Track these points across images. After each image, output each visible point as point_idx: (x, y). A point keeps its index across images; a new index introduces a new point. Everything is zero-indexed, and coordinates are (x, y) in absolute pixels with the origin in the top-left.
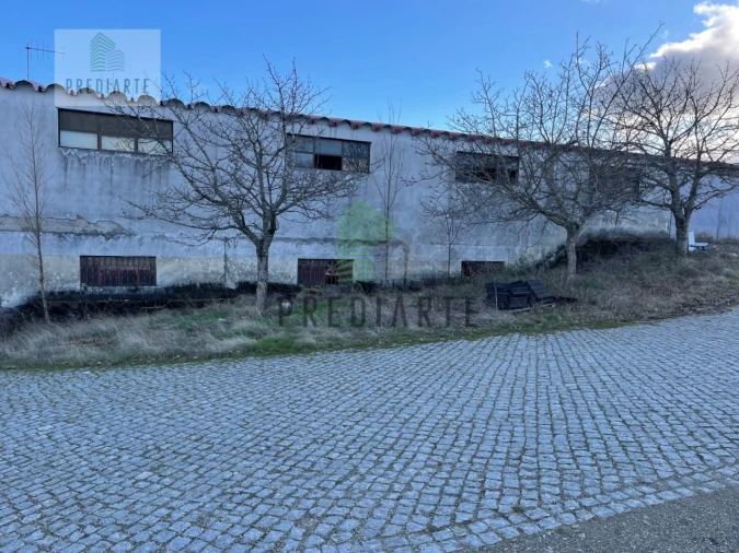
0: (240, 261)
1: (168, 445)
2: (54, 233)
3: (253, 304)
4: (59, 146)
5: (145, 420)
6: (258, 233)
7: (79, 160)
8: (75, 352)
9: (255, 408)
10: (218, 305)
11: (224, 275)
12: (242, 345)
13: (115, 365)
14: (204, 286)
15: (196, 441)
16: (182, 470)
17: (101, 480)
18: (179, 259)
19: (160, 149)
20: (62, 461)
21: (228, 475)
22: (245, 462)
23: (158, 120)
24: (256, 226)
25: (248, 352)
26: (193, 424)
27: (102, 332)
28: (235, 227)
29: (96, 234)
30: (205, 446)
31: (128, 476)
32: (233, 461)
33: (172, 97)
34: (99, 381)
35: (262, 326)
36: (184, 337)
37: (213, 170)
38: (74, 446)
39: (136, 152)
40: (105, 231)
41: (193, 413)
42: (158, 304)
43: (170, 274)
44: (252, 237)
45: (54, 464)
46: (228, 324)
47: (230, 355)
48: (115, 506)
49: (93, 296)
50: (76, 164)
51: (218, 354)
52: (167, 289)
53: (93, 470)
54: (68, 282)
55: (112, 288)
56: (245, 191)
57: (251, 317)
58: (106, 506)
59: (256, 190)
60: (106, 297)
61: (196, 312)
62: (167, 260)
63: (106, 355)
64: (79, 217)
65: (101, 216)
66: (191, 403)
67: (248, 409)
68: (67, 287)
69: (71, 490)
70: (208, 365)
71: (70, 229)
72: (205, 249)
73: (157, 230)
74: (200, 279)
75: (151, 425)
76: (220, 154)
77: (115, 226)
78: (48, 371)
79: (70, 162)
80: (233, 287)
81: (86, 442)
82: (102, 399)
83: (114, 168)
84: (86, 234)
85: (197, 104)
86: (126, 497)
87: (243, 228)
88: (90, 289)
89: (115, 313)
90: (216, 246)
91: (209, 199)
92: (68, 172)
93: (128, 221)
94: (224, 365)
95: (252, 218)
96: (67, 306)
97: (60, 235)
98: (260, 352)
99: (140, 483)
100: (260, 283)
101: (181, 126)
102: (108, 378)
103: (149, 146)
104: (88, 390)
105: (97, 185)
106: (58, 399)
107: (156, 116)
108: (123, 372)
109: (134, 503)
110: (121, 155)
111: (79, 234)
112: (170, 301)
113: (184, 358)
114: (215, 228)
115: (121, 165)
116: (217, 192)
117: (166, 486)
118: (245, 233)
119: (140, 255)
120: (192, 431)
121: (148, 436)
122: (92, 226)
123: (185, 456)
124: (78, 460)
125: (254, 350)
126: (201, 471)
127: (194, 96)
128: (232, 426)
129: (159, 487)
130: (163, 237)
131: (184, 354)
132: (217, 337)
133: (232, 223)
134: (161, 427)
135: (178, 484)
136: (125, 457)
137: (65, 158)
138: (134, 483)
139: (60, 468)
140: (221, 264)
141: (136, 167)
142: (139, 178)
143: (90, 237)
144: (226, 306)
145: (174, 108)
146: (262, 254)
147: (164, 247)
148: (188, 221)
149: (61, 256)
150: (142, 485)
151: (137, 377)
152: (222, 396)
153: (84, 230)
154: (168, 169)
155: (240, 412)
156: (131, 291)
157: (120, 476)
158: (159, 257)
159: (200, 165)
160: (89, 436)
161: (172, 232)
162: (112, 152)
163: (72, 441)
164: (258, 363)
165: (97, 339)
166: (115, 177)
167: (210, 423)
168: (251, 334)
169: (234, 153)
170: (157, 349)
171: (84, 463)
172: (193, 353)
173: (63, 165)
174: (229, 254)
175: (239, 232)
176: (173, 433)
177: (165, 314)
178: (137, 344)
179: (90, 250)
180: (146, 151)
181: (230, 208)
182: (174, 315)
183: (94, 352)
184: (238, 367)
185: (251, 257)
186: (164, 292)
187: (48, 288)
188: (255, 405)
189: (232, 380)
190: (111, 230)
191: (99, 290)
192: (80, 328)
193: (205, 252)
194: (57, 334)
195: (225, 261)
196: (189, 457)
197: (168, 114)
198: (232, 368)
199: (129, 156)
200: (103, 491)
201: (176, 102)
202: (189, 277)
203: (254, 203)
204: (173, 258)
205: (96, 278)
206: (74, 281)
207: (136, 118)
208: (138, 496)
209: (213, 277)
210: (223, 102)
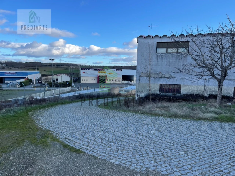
0: (210, 87)
1: (189, 145)
2: (154, 77)
3: (215, 102)
4: (156, 53)
5: (180, 135)
6: (219, 77)
7: (161, 56)
8: (158, 111)
9: (220, 140)
10: (201, 101)
11: (204, 92)
12: (212, 117)
13: (170, 117)
14: (196, 95)
15: (198, 146)
16: (194, 155)
17: (169, 151)
18: (189, 85)
19: (185, 51)
20: (158, 142)
21: (211, 161)
22: (217, 158)
23: (185, 42)
24: (218, 75)
25: (214, 119)
26: (196, 140)
27: (165, 106)
28: (210, 75)
29: (164, 77)
30: (202, 149)
31: (177, 152)
32: (212, 156)
33: (190, 33)
34: (165, 121)
35: (220, 111)
36: (190, 111)
37: (203, 56)
38: (161, 139)
39: (177, 52)
40: (167, 77)
41: (196, 136)
42: (181, 99)
43: (185, 90)
44: (216, 78)
45: (156, 142)
46: (206, 108)
47: (208, 119)
48: (174, 160)
49: (162, 96)
50: (160, 57)
51: (203, 118)
52: (184, 95)
53: (167, 147)
54: (156, 91)
55: (168, 93)
56: (215, 62)
57: (215, 107)
58: (171, 159)
59: (219, 62)
60: (166, 96)
61: (194, 103)
62: (185, 86)
63: (167, 113)
64: (160, 73)
65: (166, 72)
66: (196, 133)
67: (217, 139)
68: (156, 92)
69: (161, 151)
70: (200, 121)
71: (157, 76)
72: (197, 83)
73: (182, 76)
74: (195, 92)
75: (183, 137)
76: (206, 50)
77: (170, 75)
78: (152, 116)
79: (159, 57)
80: (207, 95)
81: (164, 138)
82: (167, 126)
83: (171, 58)
84: (162, 77)
85: (199, 34)
86: (177, 158)
87: (213, 75)
88: (162, 93)
89: (169, 101)
90: (202, 82)
91: (201, 66)
92: (158, 60)
93: (174, 73)
94: (206, 122)
95: (217, 72)
96: (155, 98)
97: (155, 78)
98: (219, 120)
99: (181, 155)
100: (218, 95)
101: (193, 42)
102: (168, 120)
103: (182, 50)
104: (163, 123)
105: (166, 63)
106: (155, 124)
107: (185, 40)
108: (172, 119)
109: (180, 161)
110: (173, 54)
111: (160, 78)
112: (185, 99)
113: (191, 118)
114: (203, 75)
115: (173, 57)
116: (204, 63)
117: (189, 159)
118: (214, 77)
119: (176, 84)
120: (196, 143)
121: (182, 141)
122: (163, 75)
123: (195, 150)
124: (162, 143)
125: (217, 119)
126: (201, 157)
127: (198, 32)
128: (211, 144)
129: (187, 158)
130: (184, 78)
131: (191, 117)
132: (202, 112)
133: (209, 73)
134: (186, 139)
135: (193, 159)
136: (176, 146)
137: (158, 56)
138: (179, 154)
139: (157, 144)
140: (203, 88)
141: (177, 57)
142: (178, 60)
143: (163, 78)
144: (205, 102)
145: (191, 37)
146: (220, 85)
147: (184, 82)
148: (193, 73)
149: (155, 84)
150: (182, 156)
151: (177, 122)
152: (206, 133)
153: (161, 76)
154: (187, 57)
155: (214, 140)
156: (173, 95)
157: (175, 151)
158: (182, 85)
159: (198, 54)
160: (165, 136)
161: (187, 77)
162: (170, 53)
163: (160, 137)
164: (220, 124)
165: (164, 108)
166: (171, 60)
167: (203, 142)
168: (216, 113)
169: (211, 49)
170: (182, 114)
171: (164, 144)
172: (194, 116)
173: (157, 58)
174: (206, 84)
175: (211, 76)
176: (190, 142)
177: (183, 103)
178: (176, 111)
179: (162, 82)
180: (181, 52)
181: (209, 68)
182: (186, 103)
183: (164, 112)
184: (211, 124)
185: (214, 85)
186: (183, 96)
187: (151, 93)
188: (220, 139)
189: (209, 128)
190: (168, 76)
191: (164, 94)
192: (159, 104)
193: (197, 84)
194: (154, 105)
195: (205, 87)
196: (196, 151)
197: (188, 39)
198: (209, 124)
199: (175, 54)
200: (170, 154)
201: (192, 35)
202: (191, 92)
203: (218, 66)
204: (186, 85)
205: (163, 90)
206: (158, 91)
207: (179, 42)
208: (181, 159)
209: (200, 92)
210: (208, 32)
